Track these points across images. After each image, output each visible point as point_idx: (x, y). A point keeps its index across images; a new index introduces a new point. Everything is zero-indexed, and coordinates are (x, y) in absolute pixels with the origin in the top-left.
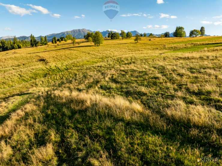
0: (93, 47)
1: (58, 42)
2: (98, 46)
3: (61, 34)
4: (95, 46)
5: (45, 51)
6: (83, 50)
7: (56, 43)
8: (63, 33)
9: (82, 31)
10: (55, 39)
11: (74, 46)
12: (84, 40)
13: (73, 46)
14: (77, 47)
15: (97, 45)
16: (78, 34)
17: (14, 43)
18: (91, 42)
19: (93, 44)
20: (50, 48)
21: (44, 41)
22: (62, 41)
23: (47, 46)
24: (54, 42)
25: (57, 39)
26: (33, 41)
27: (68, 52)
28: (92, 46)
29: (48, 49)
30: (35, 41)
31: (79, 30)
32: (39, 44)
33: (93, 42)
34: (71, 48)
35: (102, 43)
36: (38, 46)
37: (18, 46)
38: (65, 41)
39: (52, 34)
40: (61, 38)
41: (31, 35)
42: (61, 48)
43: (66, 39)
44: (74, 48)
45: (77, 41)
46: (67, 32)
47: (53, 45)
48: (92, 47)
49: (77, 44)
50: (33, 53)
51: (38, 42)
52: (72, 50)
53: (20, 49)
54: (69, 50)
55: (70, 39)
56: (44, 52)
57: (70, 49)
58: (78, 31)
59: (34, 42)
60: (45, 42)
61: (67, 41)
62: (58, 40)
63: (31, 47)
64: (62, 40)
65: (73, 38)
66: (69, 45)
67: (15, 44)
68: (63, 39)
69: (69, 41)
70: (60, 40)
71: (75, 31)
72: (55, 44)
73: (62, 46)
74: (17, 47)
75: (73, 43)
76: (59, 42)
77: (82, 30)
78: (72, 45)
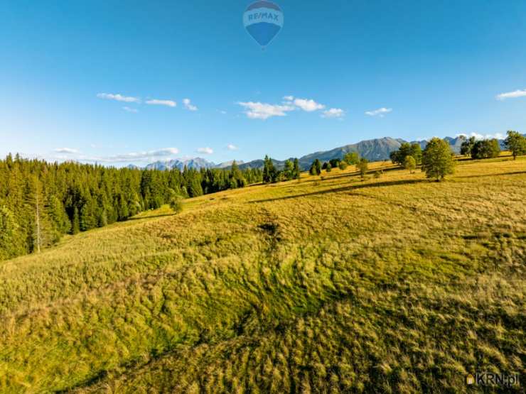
0: (423, 185)
1: (323, 172)
2: (437, 181)
3: (334, 153)
4: (430, 182)
5: (290, 195)
6: (393, 196)
7: (319, 173)
8: (339, 151)
9: (383, 143)
10: (316, 163)
11: (364, 183)
12: (390, 163)
13: (360, 183)
14: (371, 185)
15: (434, 178)
16: (372, 150)
17: (231, 177)
18: (413, 171)
19: (420, 174)
20: (301, 186)
21: (291, 170)
22: (333, 169)
23: (297, 180)
24: (314, 171)
25: (321, 164)
26: (268, 170)
27: (344, 201)
28: (420, 181)
29: (297, 191)
30: (273, 170)
31: (375, 141)
32: (281, 178)
33: (423, 169)
34: (355, 187)
35: (451, 173)
36: (279, 181)
37: (238, 181)
38: (341, 167)
39: (316, 153)
40: (331, 162)
41: (267, 156)
42: (328, 188)
43: (343, 162)
44: (364, 190)
45: (372, 166)
46: (347, 147)
47: (311, 178)
48: (418, 185)
49: (372, 175)
50: (258, 202)
51: (279, 172)
52: (358, 195)
53: (240, 189)
54: (350, 194)
55: (353, 163)
56: (284, 198)
57: (353, 191)
58: (372, 144)
59: (270, 172)
60: (294, 173)
61: (345, 167)
62: (325, 166)
63: (263, 184)
64: (334, 166)
65: (362, 160)
66: (351, 178)
67: (233, 178)
68: (338, 164)
69: (351, 169)
70: (330, 165)
71: (366, 144)
72: (317, 177)
73: (331, 180)
74: (236, 184)
75: (361, 173)
76: (327, 171)
77: (382, 140)
78: (357, 181)
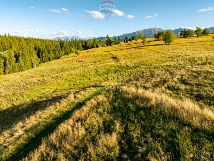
0: (163, 46)
1: (129, 42)
2: (168, 45)
3: (133, 34)
4: (166, 45)
5: (118, 49)
6: (153, 49)
7: (127, 42)
8: (135, 33)
9: (153, 30)
10: (127, 38)
11: (144, 45)
12: (154, 39)
13: (143, 45)
14: (146, 46)
15: (167, 44)
16: (149, 33)
17: (94, 43)
18: (161, 41)
19: (163, 42)
20: (122, 47)
22: (133, 41)
23: (119, 45)
24: (126, 41)
25: (128, 38)
26: (108, 41)
27: (137, 50)
28: (163, 45)
29: (120, 48)
30: (110, 41)
31: (150, 29)
32: (113, 44)
33: (164, 40)
34: (141, 47)
35: (173, 42)
36: (112, 45)
37: (96, 45)
38: (136, 40)
39: (125, 34)
40: (132, 38)
41: (107, 35)
42: (132, 47)
43: (137, 38)
44: (144, 47)
45: (147, 40)
46: (138, 31)
47: (125, 44)
48: (162, 46)
49: (147, 43)
50: (107, 52)
51: (112, 42)
52: (142, 49)
53: (98, 48)
54: (139, 49)
55: (140, 38)
56: (116, 50)
57: (140, 48)
58: (149, 30)
59: (109, 41)
60: (118, 42)
61: (137, 40)
62: (130, 40)
63: (106, 46)
64: (133, 39)
65: (144, 37)
66: (140, 44)
67: (94, 44)
68: (134, 39)
69: (140, 40)
70: (132, 39)
71: (146, 30)
72: (126, 44)
73: (132, 45)
74: (96, 46)
75: (143, 42)
76: (131, 41)
77: (153, 29)
78: (142, 44)
